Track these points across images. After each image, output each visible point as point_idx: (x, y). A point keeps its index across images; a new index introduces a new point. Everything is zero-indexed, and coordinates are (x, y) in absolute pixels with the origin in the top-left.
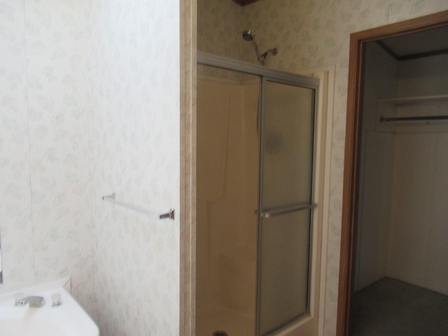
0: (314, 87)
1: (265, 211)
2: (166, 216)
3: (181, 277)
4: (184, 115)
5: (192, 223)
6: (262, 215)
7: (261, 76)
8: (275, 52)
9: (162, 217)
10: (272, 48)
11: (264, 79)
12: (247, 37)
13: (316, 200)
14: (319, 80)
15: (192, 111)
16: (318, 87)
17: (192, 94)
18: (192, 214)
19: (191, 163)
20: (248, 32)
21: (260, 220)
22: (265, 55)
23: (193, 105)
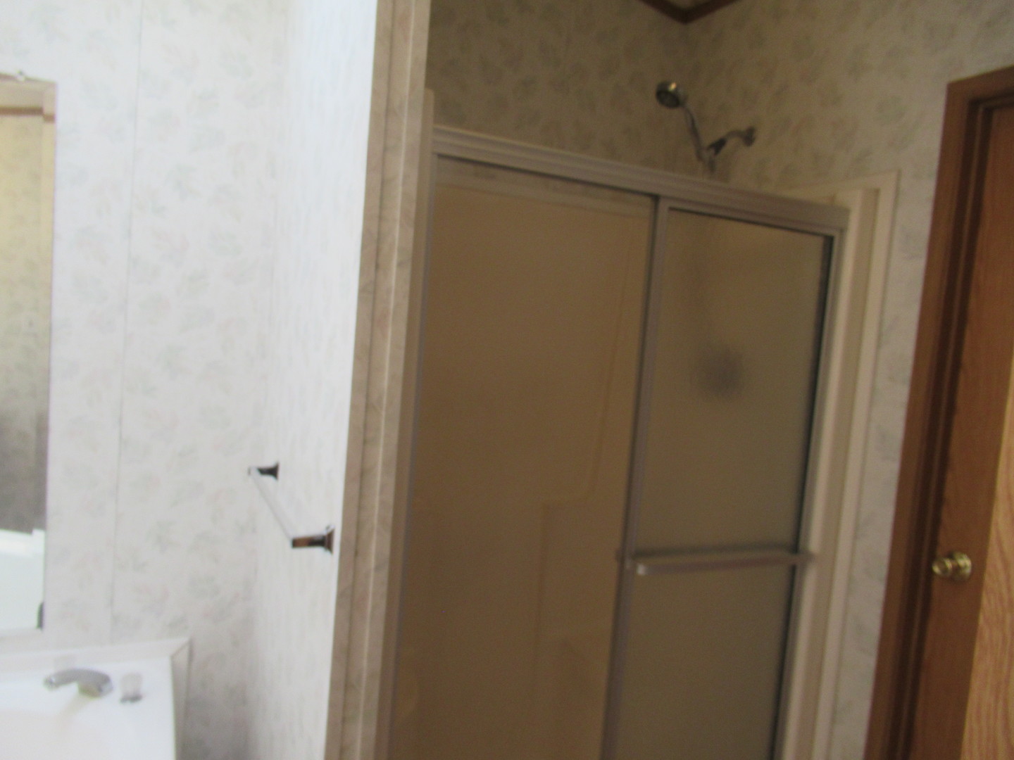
0: (829, 232)
1: (641, 555)
2: (312, 542)
3: (332, 705)
4: (370, 291)
5: (377, 568)
6: (628, 565)
7: (656, 198)
8: (748, 137)
9: (297, 543)
10: (743, 126)
11: (664, 206)
12: (666, 98)
13: (814, 541)
14: (846, 212)
15: (396, 280)
16: (843, 231)
17: (399, 236)
18: (378, 546)
19: (383, 413)
20: (669, 84)
21: (623, 577)
22: (719, 145)
23: (400, 264)
